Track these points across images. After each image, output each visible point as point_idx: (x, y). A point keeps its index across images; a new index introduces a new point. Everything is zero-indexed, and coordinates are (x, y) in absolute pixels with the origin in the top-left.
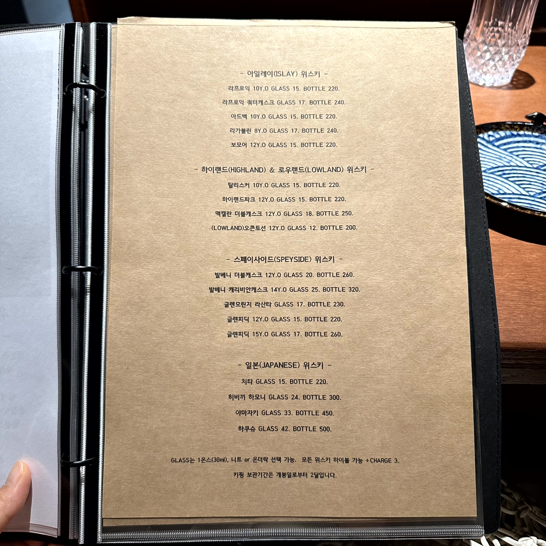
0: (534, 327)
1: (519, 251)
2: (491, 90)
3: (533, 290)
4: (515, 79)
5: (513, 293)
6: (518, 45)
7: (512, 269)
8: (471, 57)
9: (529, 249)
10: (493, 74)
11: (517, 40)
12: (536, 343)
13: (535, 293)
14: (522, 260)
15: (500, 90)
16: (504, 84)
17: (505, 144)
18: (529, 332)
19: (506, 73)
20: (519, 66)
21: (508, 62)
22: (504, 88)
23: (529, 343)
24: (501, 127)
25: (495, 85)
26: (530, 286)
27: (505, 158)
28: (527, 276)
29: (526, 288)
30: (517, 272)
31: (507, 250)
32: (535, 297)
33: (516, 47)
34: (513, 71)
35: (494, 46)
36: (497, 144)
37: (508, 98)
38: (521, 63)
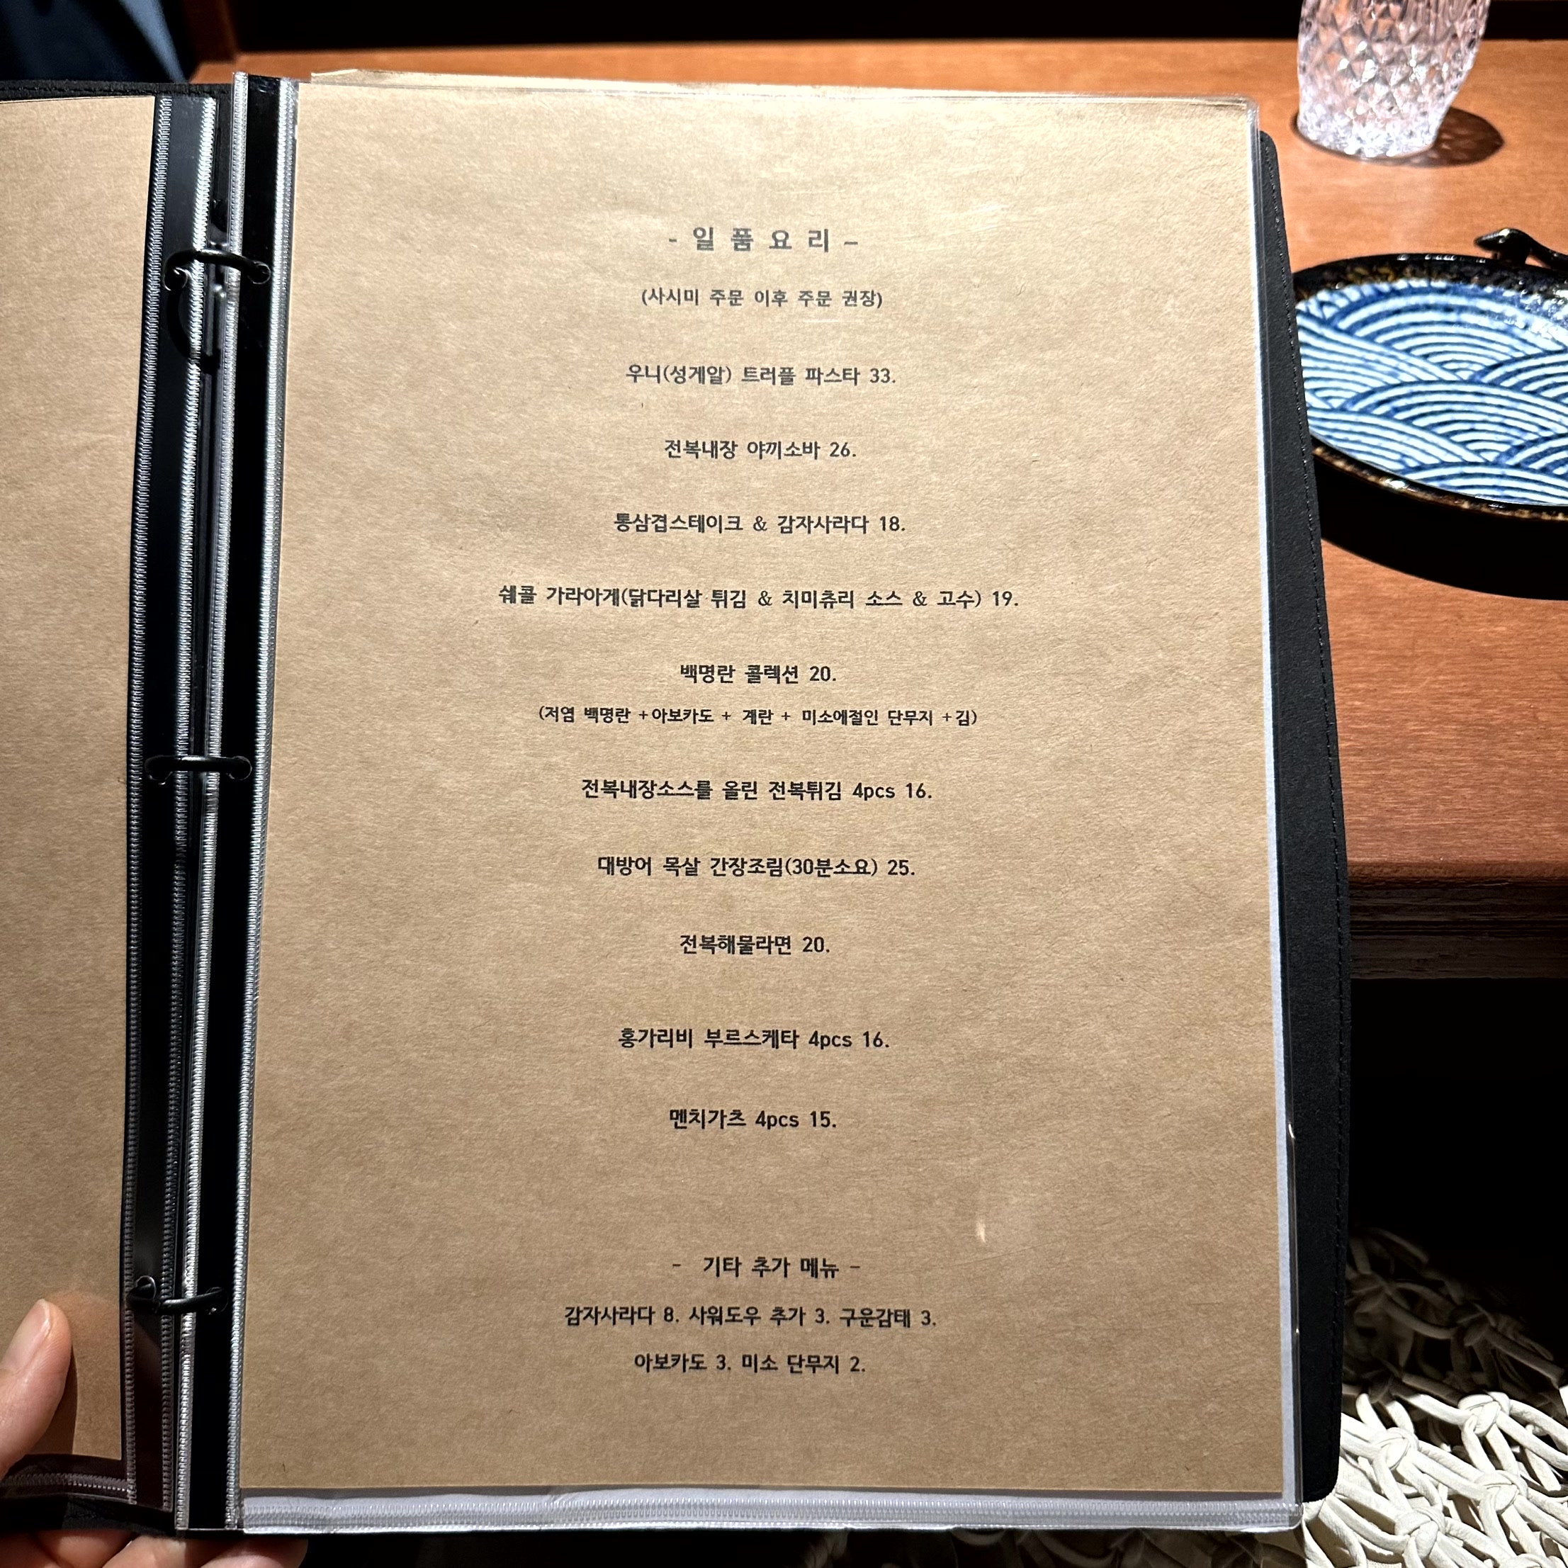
0: (1500, 821)
1: (1461, 617)
2: (1379, 169)
3: (1498, 722)
4: (1445, 136)
5: (1443, 731)
6: (1455, 36)
7: (1441, 665)
8: (1322, 73)
9: (1485, 611)
10: (1387, 121)
11: (1452, 21)
12: (1505, 863)
13: (1504, 730)
14: (1468, 641)
15: (1405, 168)
16: (1416, 150)
17: (1365, 323)
18: (1487, 835)
19: (1422, 119)
20: (1457, 98)
21: (1428, 87)
22: (1416, 161)
23: (1488, 865)
25: (1389, 154)
26: (1491, 711)
28: (1483, 684)
29: (1477, 715)
30: (1453, 673)
31: (1425, 615)
32: (1505, 741)
33: (1449, 44)
34: (1443, 111)
35: (1387, 39)
36: (1344, 324)
37: (1427, 190)
38: (1462, 90)
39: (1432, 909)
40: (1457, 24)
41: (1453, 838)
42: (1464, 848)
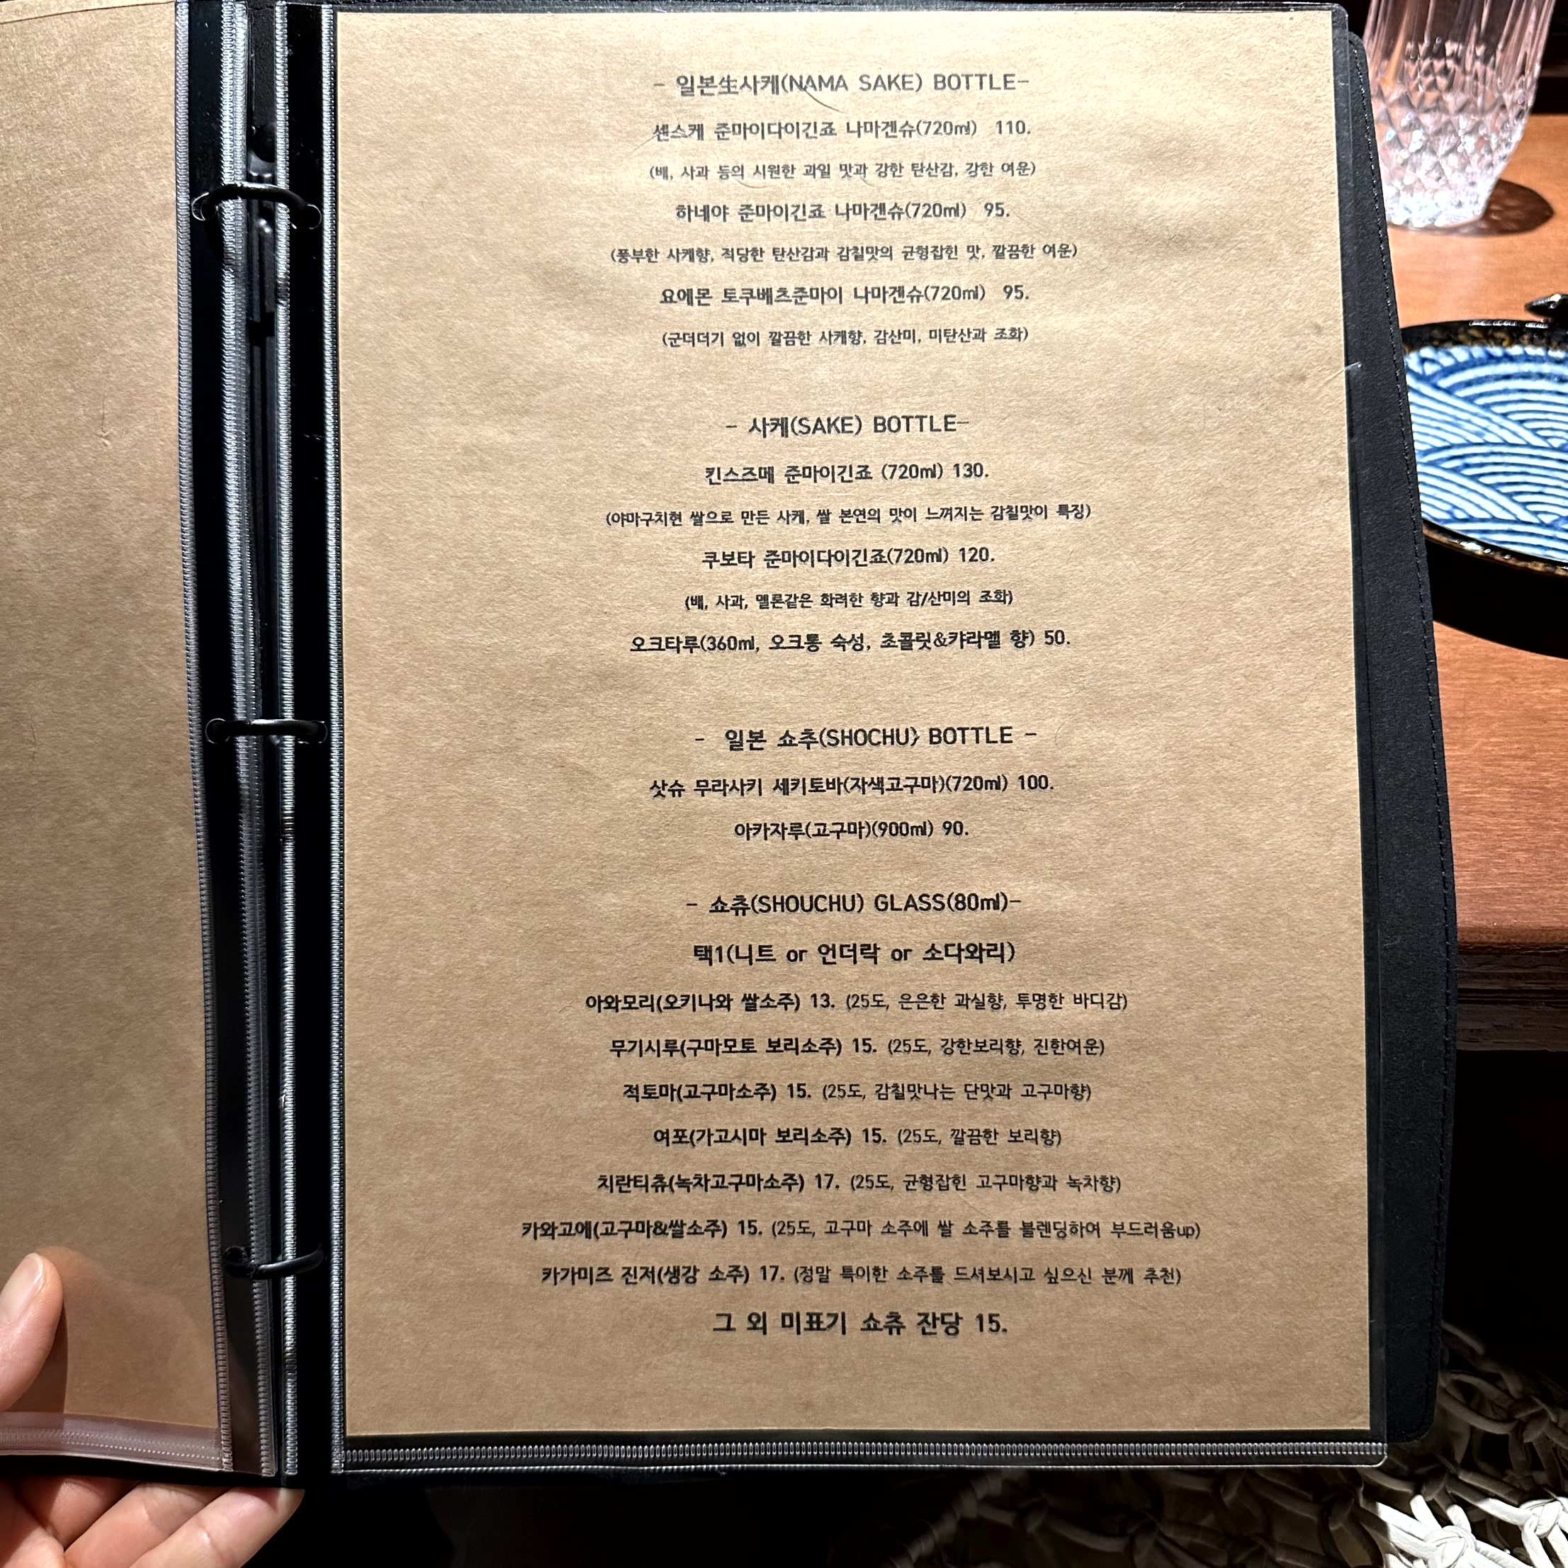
0: (1555, 888)
1: (1513, 679)
2: (1427, 238)
3: (1555, 785)
4: (1494, 207)
5: (1497, 794)
6: (1503, 107)
7: (1494, 726)
9: (1539, 673)
11: (1500, 92)
12: (1562, 929)
13: (1559, 794)
14: (1522, 703)
15: (1454, 238)
17: (1468, 384)
18: (1543, 899)
19: (1471, 189)
20: (1506, 170)
22: (1466, 230)
23: (1543, 931)
24: (1457, 334)
26: (1545, 774)
27: (1469, 421)
28: (1537, 746)
29: (1533, 778)
30: (1507, 735)
31: (1476, 676)
33: (1498, 114)
34: (1491, 182)
36: (1444, 383)
37: (1476, 258)
38: (1512, 162)
39: (1485, 976)
40: (1505, 95)
41: (1508, 902)
42: (1519, 912)
